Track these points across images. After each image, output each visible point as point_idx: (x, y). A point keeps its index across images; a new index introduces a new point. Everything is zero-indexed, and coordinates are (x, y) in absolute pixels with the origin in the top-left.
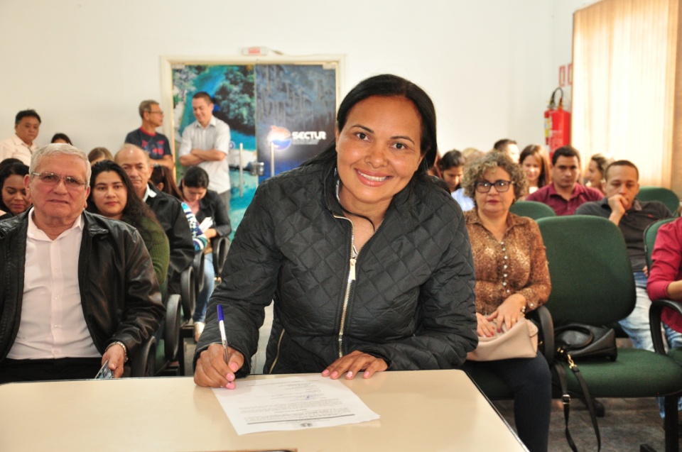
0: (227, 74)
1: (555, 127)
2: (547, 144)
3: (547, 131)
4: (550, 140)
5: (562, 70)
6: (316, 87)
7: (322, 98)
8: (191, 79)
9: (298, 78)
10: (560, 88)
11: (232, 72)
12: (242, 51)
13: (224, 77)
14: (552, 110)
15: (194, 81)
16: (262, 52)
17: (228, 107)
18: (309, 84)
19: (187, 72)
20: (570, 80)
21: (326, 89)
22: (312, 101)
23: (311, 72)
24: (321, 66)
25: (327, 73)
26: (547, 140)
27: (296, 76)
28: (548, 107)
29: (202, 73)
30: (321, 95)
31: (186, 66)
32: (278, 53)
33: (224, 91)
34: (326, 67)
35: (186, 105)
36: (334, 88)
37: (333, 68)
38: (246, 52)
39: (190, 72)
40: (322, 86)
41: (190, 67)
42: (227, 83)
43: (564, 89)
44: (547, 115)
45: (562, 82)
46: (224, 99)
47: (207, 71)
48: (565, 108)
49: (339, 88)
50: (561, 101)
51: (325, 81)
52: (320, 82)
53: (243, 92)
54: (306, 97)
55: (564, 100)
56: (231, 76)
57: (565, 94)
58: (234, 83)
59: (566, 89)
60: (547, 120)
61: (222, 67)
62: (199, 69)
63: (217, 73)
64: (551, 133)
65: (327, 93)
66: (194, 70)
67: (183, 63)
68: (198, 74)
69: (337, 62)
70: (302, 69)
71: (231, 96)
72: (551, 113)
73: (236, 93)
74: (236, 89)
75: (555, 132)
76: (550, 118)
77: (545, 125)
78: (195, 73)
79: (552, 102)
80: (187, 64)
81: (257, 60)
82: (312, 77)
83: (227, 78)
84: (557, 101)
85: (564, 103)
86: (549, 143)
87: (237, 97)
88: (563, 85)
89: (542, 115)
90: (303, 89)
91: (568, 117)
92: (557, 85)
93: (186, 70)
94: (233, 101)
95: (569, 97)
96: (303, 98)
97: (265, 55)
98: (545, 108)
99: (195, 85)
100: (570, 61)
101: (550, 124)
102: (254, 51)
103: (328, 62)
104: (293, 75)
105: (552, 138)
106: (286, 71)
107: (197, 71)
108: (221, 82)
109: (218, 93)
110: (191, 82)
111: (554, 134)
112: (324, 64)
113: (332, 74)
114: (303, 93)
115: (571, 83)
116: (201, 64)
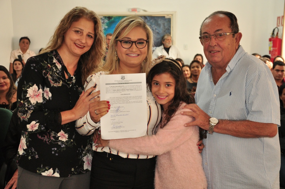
1: (274, 46)
2: (270, 54)
3: (270, 48)
4: (271, 52)
5: (279, 18)
6: (162, 26)
7: (165, 31)
8: (106, 23)
9: (154, 22)
10: (277, 27)
12: (129, 10)
14: (272, 37)
15: (107, 23)
16: (138, 10)
18: (159, 25)
19: (104, 20)
20: (283, 24)
21: (166, 28)
22: (160, 33)
23: (160, 19)
24: (164, 17)
25: (167, 20)
26: (270, 51)
27: (153, 21)
28: (271, 36)
29: (111, 20)
30: (164, 30)
31: (103, 17)
32: (145, 11)
34: (167, 17)
36: (170, 27)
37: (170, 18)
38: (130, 10)
39: (105, 20)
40: (165, 26)
41: (105, 17)
43: (279, 28)
44: (270, 40)
45: (278, 25)
47: (113, 19)
48: (279, 37)
49: (173, 27)
50: (277, 34)
51: (166, 24)
52: (164, 24)
54: (157, 31)
55: (279, 33)
57: (279, 30)
59: (280, 28)
60: (270, 42)
61: (119, 17)
62: (109, 18)
63: (117, 20)
64: (272, 49)
65: (167, 29)
66: (107, 19)
67: (102, 15)
68: (109, 20)
69: (172, 15)
70: (155, 18)
72: (272, 39)
75: (274, 48)
76: (272, 42)
77: (269, 45)
78: (108, 20)
79: (273, 34)
80: (104, 16)
81: (135, 14)
82: (160, 22)
84: (275, 33)
85: (279, 35)
86: (271, 53)
88: (279, 26)
89: (268, 40)
90: (156, 27)
91: (281, 41)
92: (276, 26)
93: (103, 18)
95: (282, 32)
96: (156, 31)
97: (139, 12)
99: (107, 25)
100: (283, 15)
101: (272, 45)
102: (134, 10)
103: (168, 15)
104: (151, 21)
105: (272, 51)
106: (148, 19)
107: (108, 19)
110: (106, 24)
111: (273, 49)
112: (165, 16)
113: (169, 20)
114: (156, 29)
115: (283, 25)
116: (110, 16)
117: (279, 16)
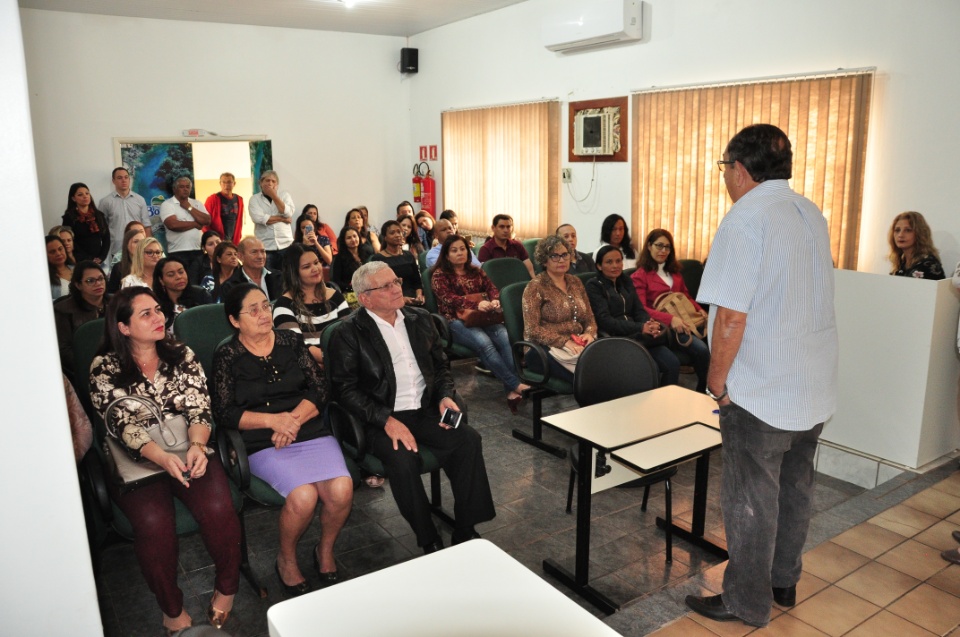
0: (169, 152)
1: (426, 190)
3: (415, 192)
4: (422, 199)
8: (139, 156)
10: (424, 162)
11: (173, 150)
12: (184, 133)
13: (166, 154)
14: (419, 178)
15: (141, 158)
16: (200, 133)
17: (172, 179)
19: (135, 151)
20: (434, 157)
26: (416, 199)
28: (415, 175)
29: (148, 152)
31: (134, 145)
32: (213, 134)
33: (167, 166)
35: (135, 178)
38: (187, 134)
39: (137, 150)
41: (137, 146)
42: (170, 159)
43: (428, 163)
44: (415, 181)
45: (425, 158)
46: (167, 172)
47: (152, 149)
48: (431, 177)
50: (428, 172)
53: (183, 166)
55: (431, 171)
56: (173, 153)
57: (429, 166)
58: (176, 158)
60: (414, 184)
61: (165, 145)
62: (146, 147)
63: (160, 151)
64: (422, 195)
66: (142, 149)
68: (145, 152)
71: (174, 170)
72: (419, 180)
73: (177, 167)
74: (177, 164)
76: (418, 184)
77: (414, 189)
78: (143, 151)
79: (418, 171)
81: (195, 139)
83: (170, 155)
85: (430, 174)
86: (421, 201)
87: (179, 170)
88: (427, 160)
89: (411, 181)
91: (433, 183)
93: (134, 149)
94: (175, 174)
97: (202, 136)
98: (413, 176)
99: (142, 161)
101: (418, 188)
102: (193, 132)
105: (424, 198)
108: (165, 158)
109: (162, 168)
110: (139, 159)
111: (425, 195)
116: (148, 143)
117: (423, 145)
